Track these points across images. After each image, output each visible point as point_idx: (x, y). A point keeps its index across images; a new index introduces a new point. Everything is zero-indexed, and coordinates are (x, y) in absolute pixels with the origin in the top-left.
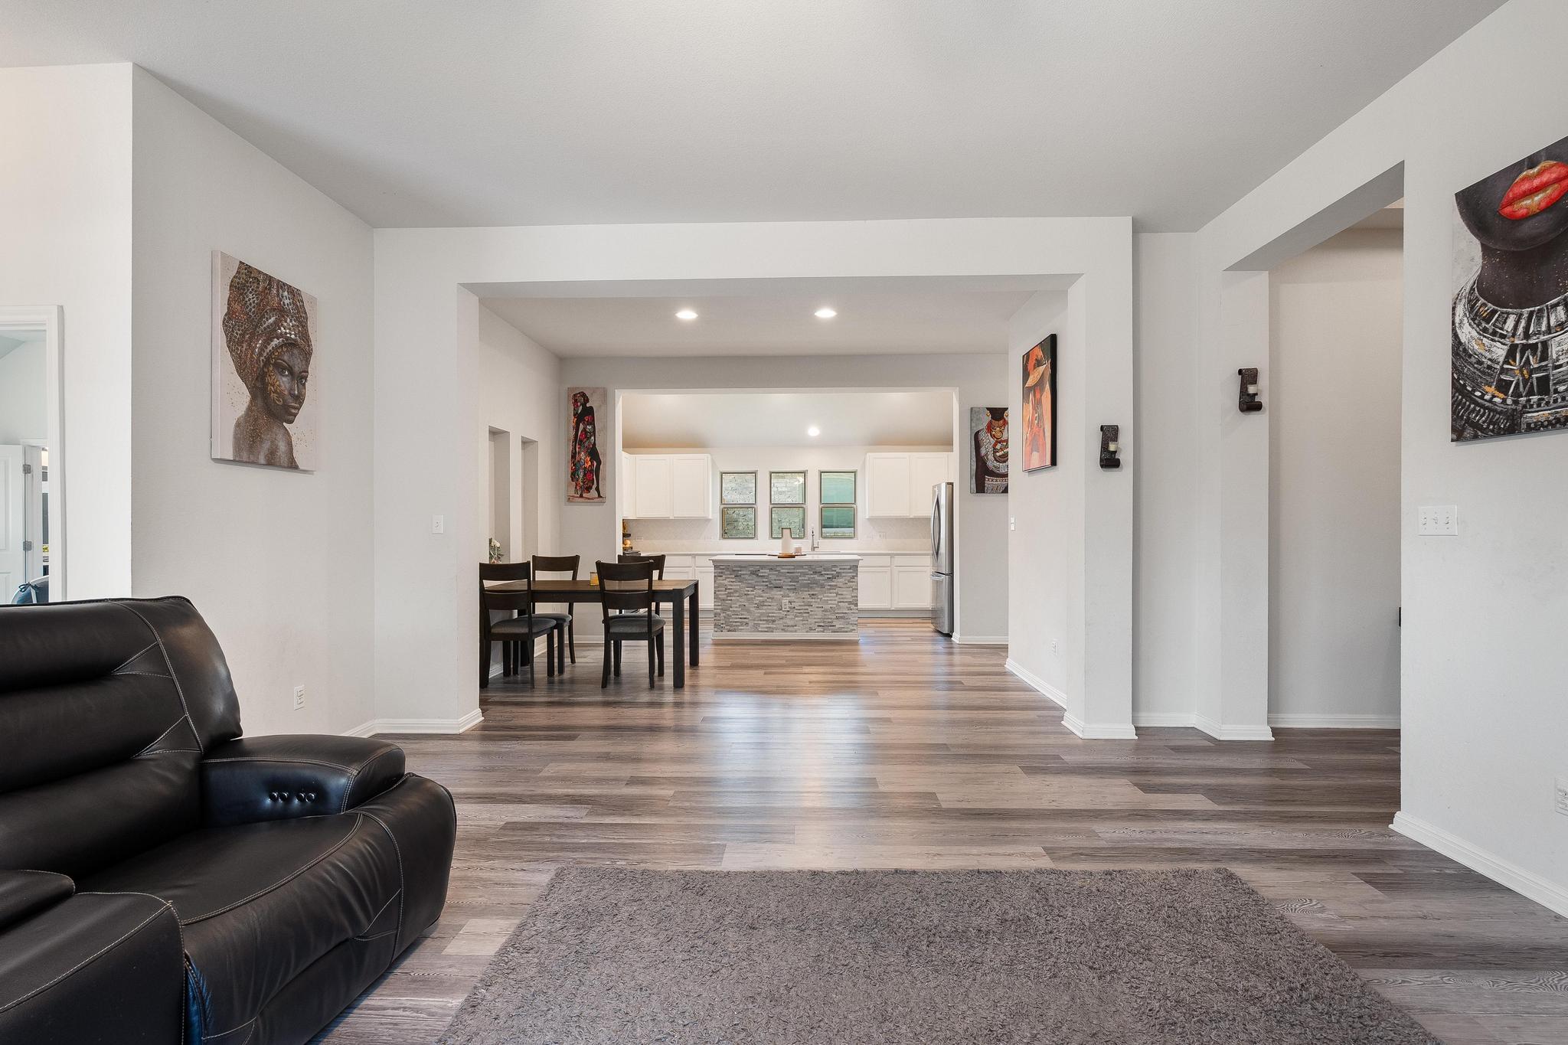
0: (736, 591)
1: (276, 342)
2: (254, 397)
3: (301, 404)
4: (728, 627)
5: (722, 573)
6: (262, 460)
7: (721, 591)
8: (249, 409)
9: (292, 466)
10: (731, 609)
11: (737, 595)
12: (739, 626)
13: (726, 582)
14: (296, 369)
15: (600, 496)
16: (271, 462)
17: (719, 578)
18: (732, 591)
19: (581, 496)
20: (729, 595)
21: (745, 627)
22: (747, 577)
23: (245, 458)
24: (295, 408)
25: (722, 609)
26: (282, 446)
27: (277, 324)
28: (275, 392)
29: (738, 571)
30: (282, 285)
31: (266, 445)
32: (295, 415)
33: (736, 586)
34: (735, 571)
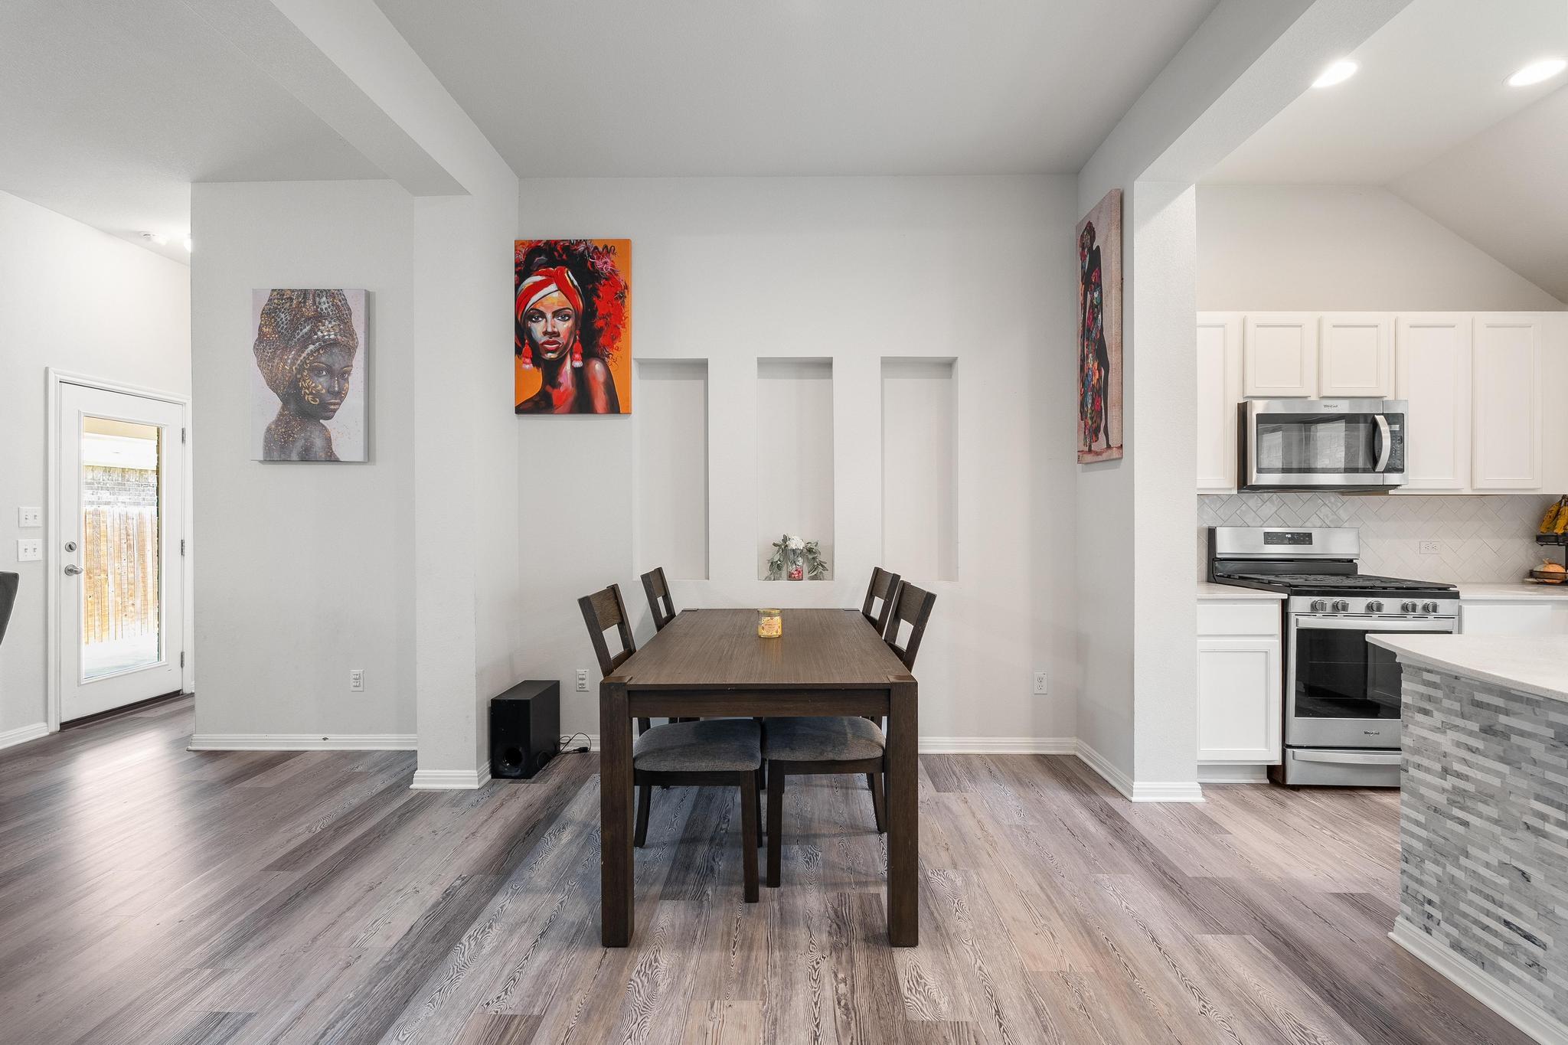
0: (1486, 796)
1: (311, 347)
2: (285, 402)
3: (342, 399)
4: (1455, 932)
5: (1430, 699)
6: (294, 456)
7: (1428, 770)
8: (281, 414)
9: (331, 459)
10: (1463, 860)
11: (1492, 811)
12: (1496, 951)
13: (1445, 742)
14: (337, 367)
15: (1109, 447)
16: (307, 457)
17: (1420, 717)
18: (1470, 787)
19: (1090, 451)
20: (1458, 798)
21: (1526, 977)
22: (1538, 750)
23: (276, 455)
24: (334, 404)
25: (1429, 843)
26: (319, 443)
27: (313, 331)
28: (311, 393)
29: (1497, 710)
30: (318, 293)
31: (300, 443)
32: (335, 411)
33: (1487, 772)
34: (1479, 705)
